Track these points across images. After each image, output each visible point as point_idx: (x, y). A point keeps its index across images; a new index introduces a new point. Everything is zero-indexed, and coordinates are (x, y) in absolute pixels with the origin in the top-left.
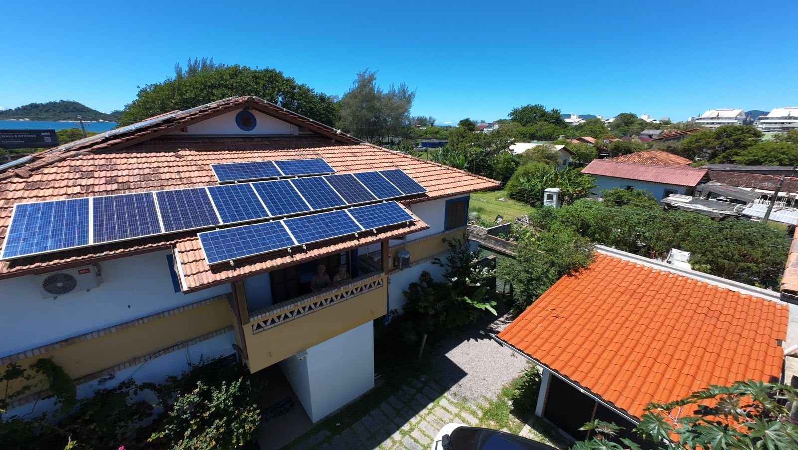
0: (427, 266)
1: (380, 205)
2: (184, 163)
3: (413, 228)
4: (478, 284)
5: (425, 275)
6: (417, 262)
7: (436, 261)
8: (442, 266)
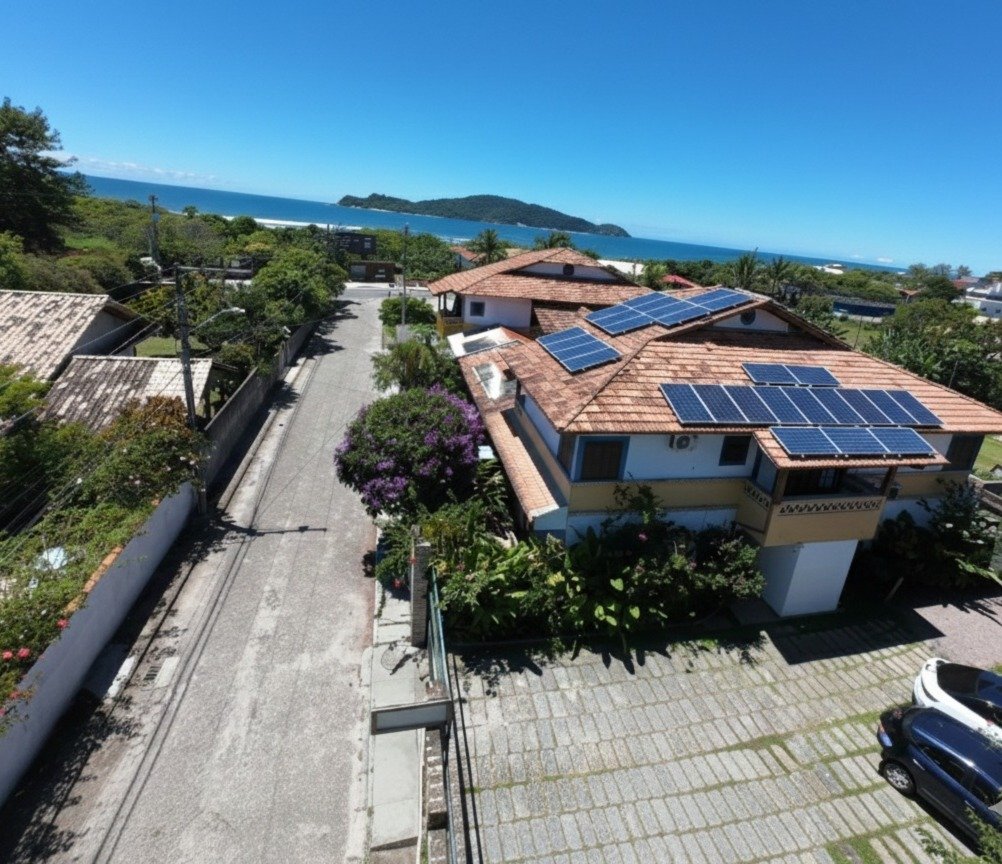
0: (909, 506)
1: (893, 431)
2: (714, 357)
3: (932, 461)
4: (980, 542)
5: (904, 515)
6: (903, 497)
7: (923, 503)
8: (928, 509)
